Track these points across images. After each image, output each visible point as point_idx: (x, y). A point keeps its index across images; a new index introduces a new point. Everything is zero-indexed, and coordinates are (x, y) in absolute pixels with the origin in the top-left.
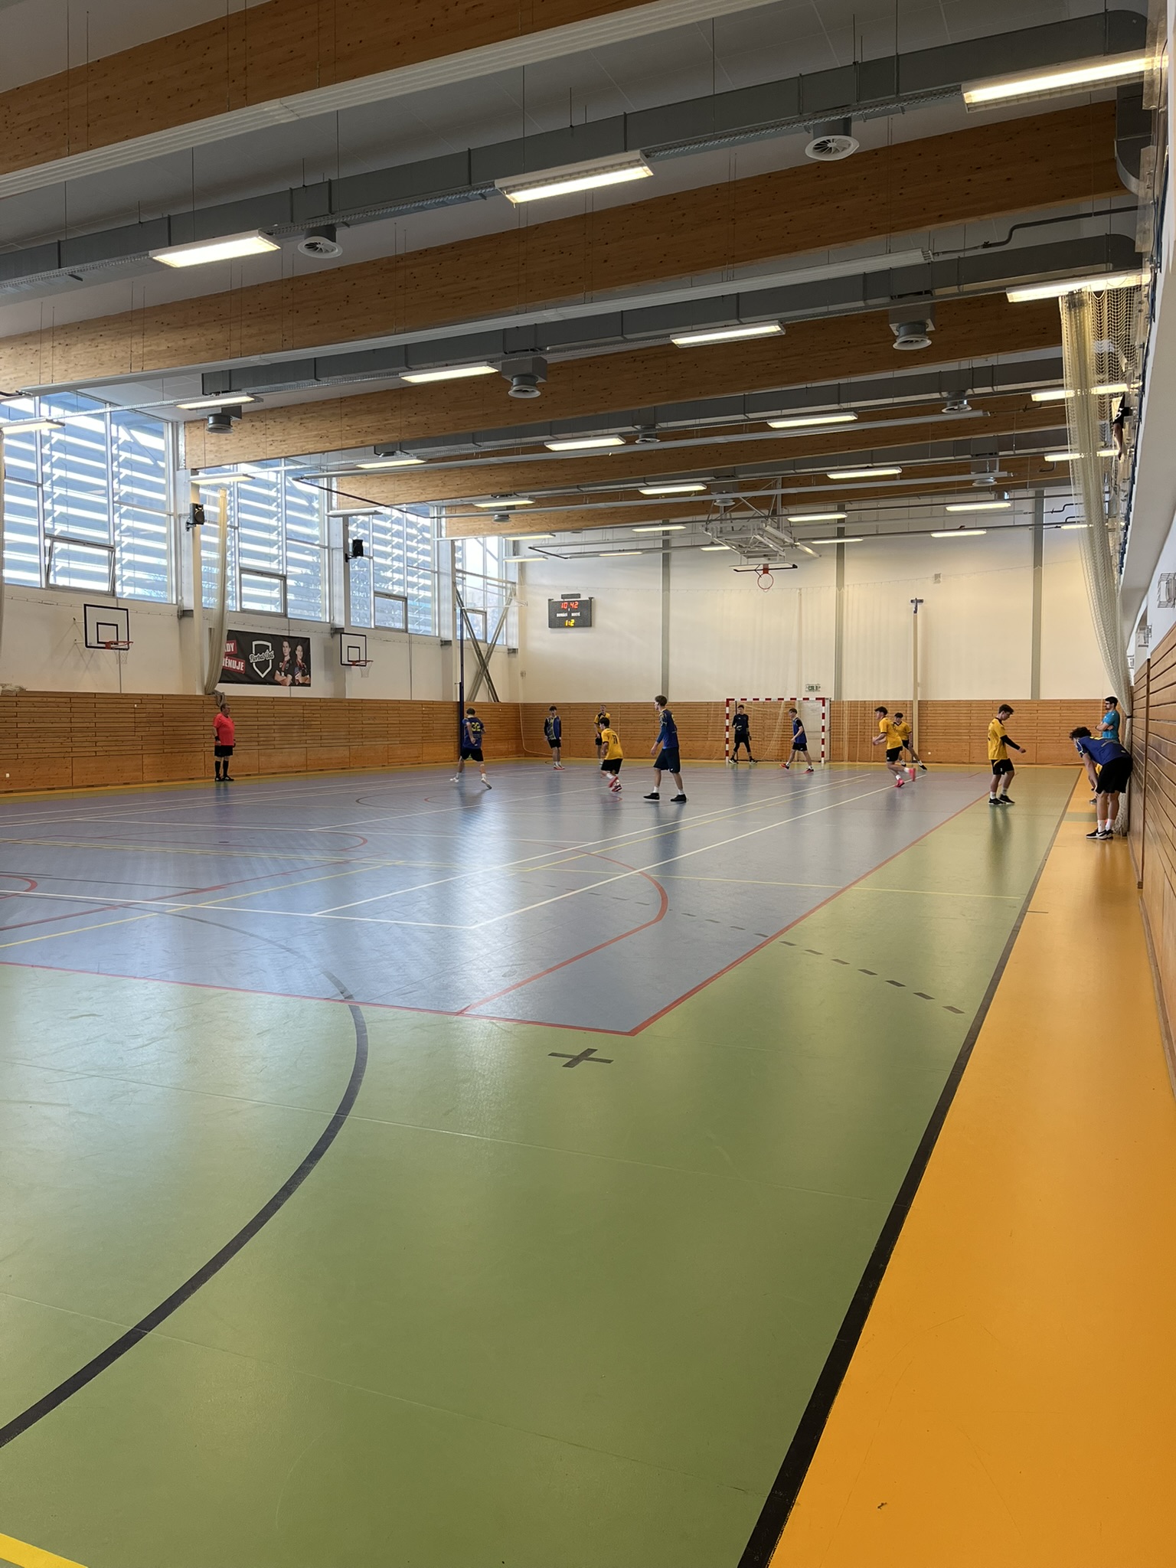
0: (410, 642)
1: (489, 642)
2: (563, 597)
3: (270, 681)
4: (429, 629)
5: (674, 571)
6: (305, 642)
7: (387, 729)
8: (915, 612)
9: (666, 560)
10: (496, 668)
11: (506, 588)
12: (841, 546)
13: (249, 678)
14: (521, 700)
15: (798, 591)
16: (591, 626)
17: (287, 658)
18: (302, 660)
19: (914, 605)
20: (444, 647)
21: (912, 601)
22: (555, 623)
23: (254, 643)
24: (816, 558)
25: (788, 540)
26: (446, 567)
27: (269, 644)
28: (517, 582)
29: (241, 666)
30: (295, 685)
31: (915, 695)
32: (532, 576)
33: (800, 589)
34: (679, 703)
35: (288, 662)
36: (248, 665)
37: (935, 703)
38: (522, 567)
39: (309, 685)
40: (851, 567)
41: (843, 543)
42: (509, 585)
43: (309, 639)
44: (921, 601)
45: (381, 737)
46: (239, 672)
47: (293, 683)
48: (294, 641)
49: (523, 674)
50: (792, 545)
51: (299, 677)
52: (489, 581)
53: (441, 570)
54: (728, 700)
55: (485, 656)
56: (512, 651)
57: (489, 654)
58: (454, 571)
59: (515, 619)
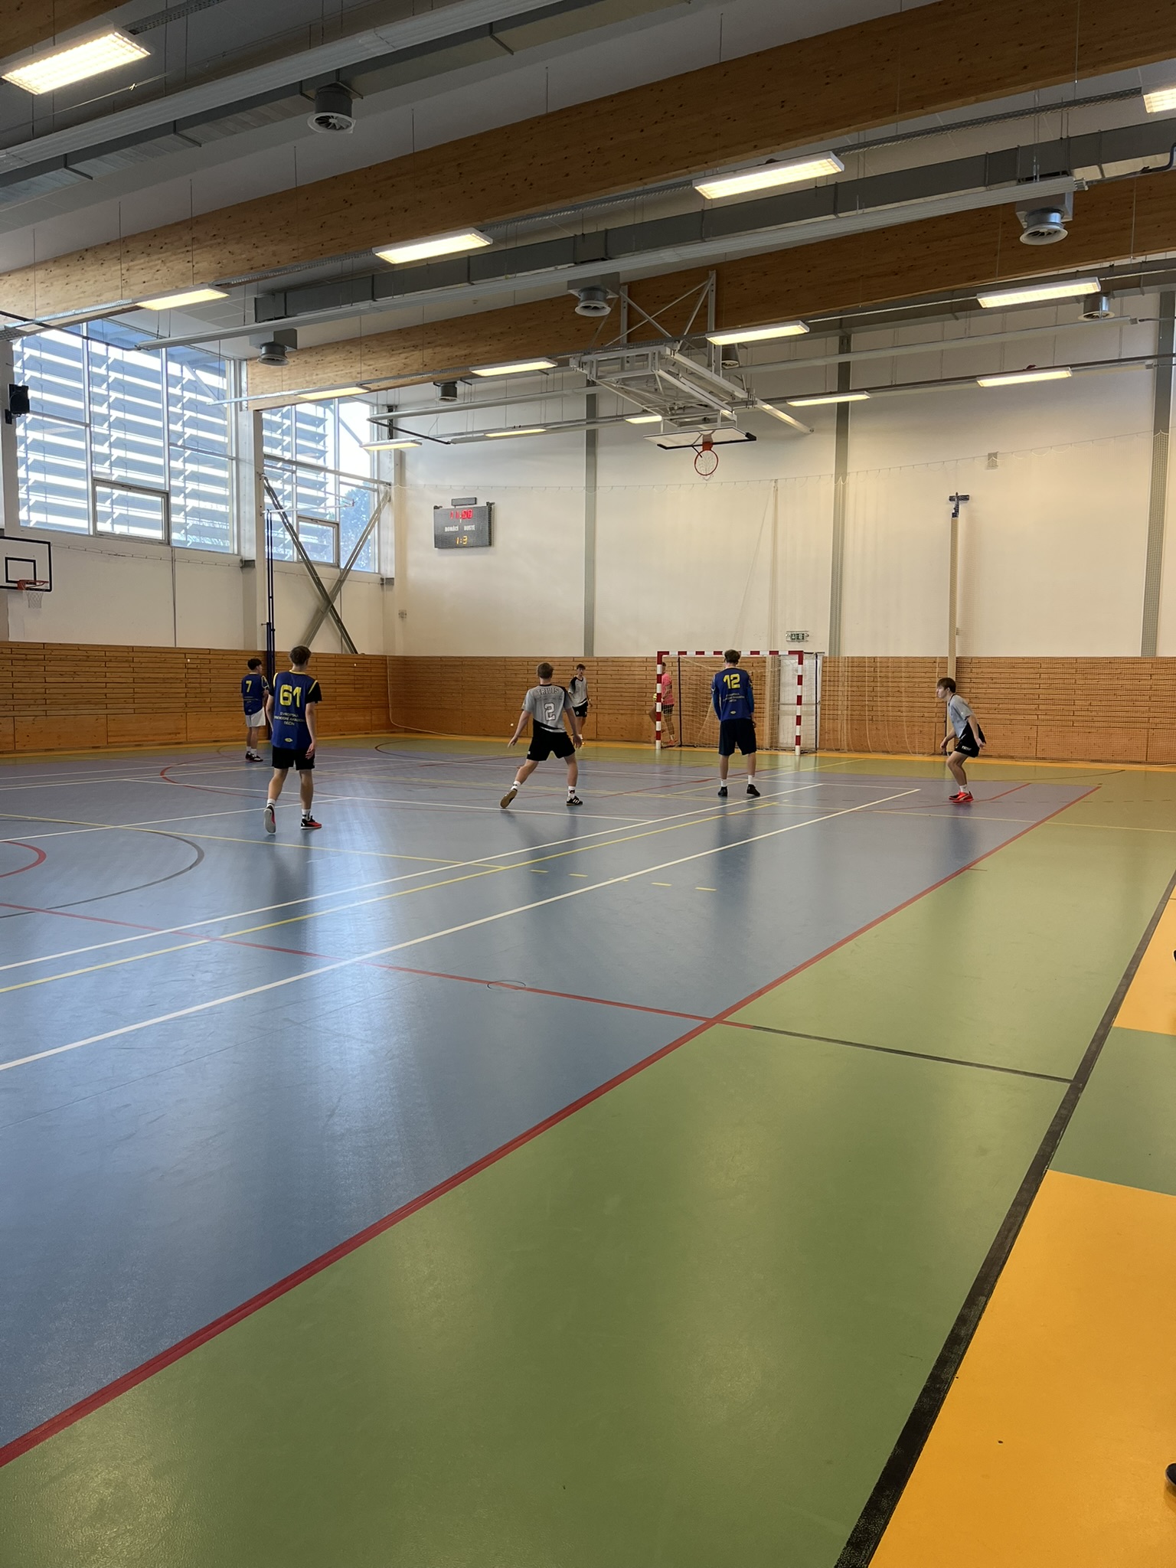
0: (173, 560)
1: (343, 566)
2: (455, 503)
4: (228, 543)
5: (602, 460)
7: (105, 691)
8: (955, 515)
9: (592, 441)
10: (352, 607)
11: (377, 491)
12: (843, 408)
14: (400, 651)
15: (773, 484)
16: (490, 544)
19: (953, 505)
20: (246, 570)
21: (951, 498)
22: (443, 542)
25: (741, 394)
26: (248, 452)
28: (393, 482)
31: (952, 649)
32: (418, 475)
33: (776, 481)
34: (608, 658)
37: (979, 661)
38: (400, 457)
40: (856, 445)
41: (847, 403)
42: (382, 487)
44: (966, 498)
45: (89, 703)
49: (402, 615)
50: (746, 403)
52: (343, 479)
53: (240, 456)
54: (660, 654)
55: (328, 585)
56: (386, 582)
57: (340, 582)
58: (260, 458)
59: (389, 535)
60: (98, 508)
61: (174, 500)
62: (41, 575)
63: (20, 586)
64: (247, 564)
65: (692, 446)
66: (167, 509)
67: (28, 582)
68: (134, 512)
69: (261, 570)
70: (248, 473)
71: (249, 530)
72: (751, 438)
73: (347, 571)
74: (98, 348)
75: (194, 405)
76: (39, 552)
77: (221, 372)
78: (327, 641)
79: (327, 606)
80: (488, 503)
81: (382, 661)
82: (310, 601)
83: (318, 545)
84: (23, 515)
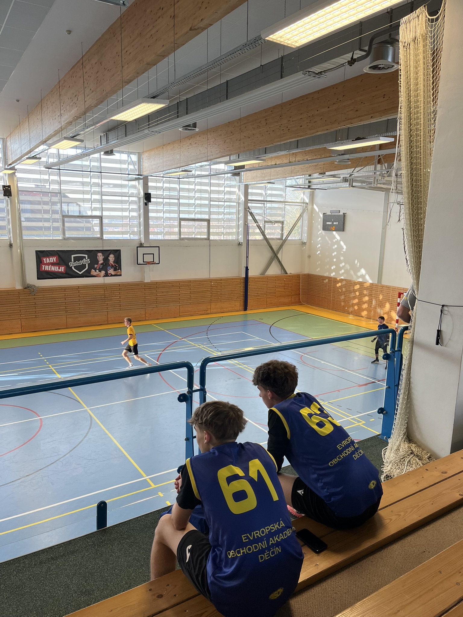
2: (331, 212)
6: (117, 253)
7: (179, 297)
11: (303, 206)
13: (69, 274)
16: (343, 231)
17: (101, 262)
18: (114, 262)
22: (326, 228)
23: (73, 256)
27: (86, 256)
28: (308, 202)
29: (62, 269)
30: (109, 276)
35: (101, 264)
36: (68, 268)
39: (120, 275)
43: (120, 250)
45: (173, 302)
46: (61, 273)
47: (106, 275)
48: (106, 253)
49: (309, 257)
51: (111, 271)
55: (275, 248)
56: (304, 244)
57: (281, 246)
58: (247, 201)
59: (306, 223)
63: (149, 263)
64: (240, 244)
70: (242, 208)
73: (284, 241)
78: (274, 270)
79: (275, 256)
80: (344, 213)
81: (298, 276)
82: (268, 254)
83: (273, 233)
84: (151, 237)
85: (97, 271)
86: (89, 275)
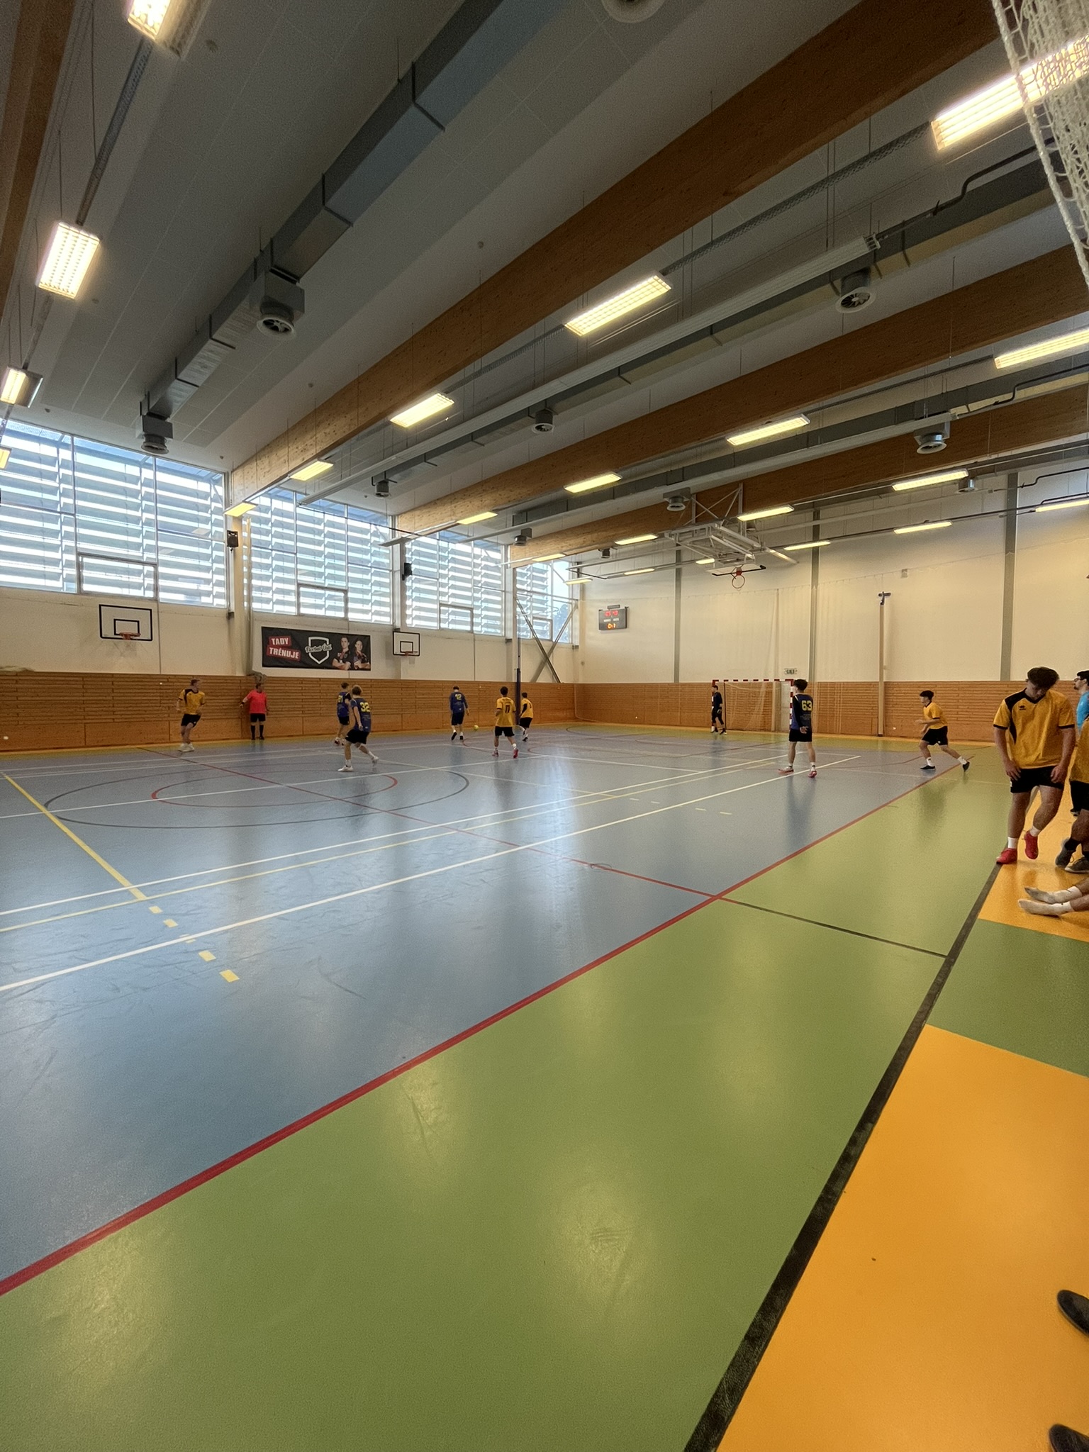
0: (474, 640)
1: (554, 641)
2: (609, 608)
3: (328, 665)
4: (499, 631)
5: (684, 583)
6: (366, 640)
8: (882, 604)
9: (679, 573)
10: (557, 660)
11: (571, 603)
12: (815, 551)
13: (304, 663)
14: (581, 681)
15: (776, 591)
16: (626, 627)
17: (346, 650)
18: (362, 651)
19: (881, 598)
20: (508, 644)
21: (880, 595)
22: (603, 627)
23: (310, 639)
24: (795, 564)
25: (757, 545)
26: (510, 588)
27: (327, 640)
28: (579, 598)
29: (296, 655)
30: (355, 670)
31: (881, 677)
32: (591, 595)
33: (778, 589)
35: (346, 653)
36: (304, 654)
37: (899, 684)
38: (583, 588)
39: (370, 670)
40: (823, 569)
41: (817, 548)
42: (574, 602)
43: (369, 636)
44: (888, 594)
45: (435, 707)
46: (294, 660)
47: (352, 668)
48: (352, 638)
49: (583, 663)
50: (760, 550)
51: (358, 663)
52: (554, 598)
53: (507, 590)
55: (546, 650)
56: (575, 647)
57: (553, 648)
58: (515, 590)
59: (577, 625)
60: (441, 617)
61: (475, 612)
62: (416, 649)
63: (406, 654)
64: (508, 641)
65: (731, 574)
66: (472, 616)
67: (410, 652)
68: (458, 618)
69: (515, 643)
70: (510, 597)
71: (510, 624)
72: (763, 568)
73: (555, 643)
74: (443, 544)
75: (486, 567)
76: (415, 638)
77: (499, 551)
78: (545, 678)
79: (546, 660)
80: (626, 608)
81: (572, 686)
82: (538, 657)
83: (542, 631)
84: (409, 621)
85: (341, 661)
86: (329, 666)
